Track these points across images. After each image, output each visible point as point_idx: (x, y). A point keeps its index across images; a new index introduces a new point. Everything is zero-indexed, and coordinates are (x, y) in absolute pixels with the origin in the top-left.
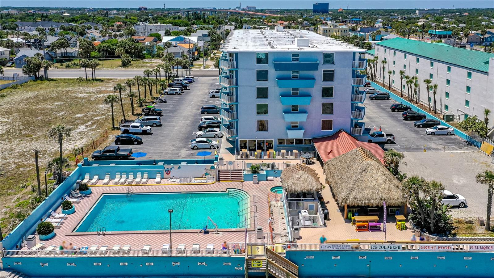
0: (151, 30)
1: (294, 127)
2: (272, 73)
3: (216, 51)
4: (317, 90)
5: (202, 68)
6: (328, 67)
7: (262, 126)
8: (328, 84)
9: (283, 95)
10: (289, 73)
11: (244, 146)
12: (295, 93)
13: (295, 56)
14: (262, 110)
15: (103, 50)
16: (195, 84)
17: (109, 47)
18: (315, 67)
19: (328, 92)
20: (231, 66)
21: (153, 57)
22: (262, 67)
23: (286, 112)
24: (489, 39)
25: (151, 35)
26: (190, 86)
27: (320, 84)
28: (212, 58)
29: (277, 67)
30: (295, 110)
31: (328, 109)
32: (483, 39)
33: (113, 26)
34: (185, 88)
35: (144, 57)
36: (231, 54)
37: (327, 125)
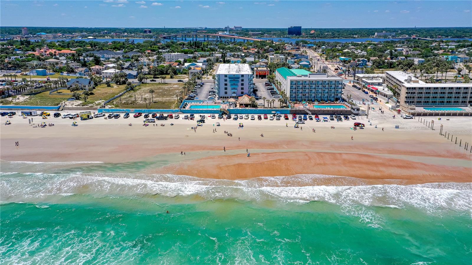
0: (173, 57)
1: (234, 93)
2: (228, 80)
3: (211, 71)
4: (240, 84)
5: (206, 79)
6: (242, 78)
7: (226, 93)
8: (242, 82)
9: (231, 85)
10: (233, 80)
11: (221, 97)
12: (234, 84)
13: (234, 75)
14: (226, 89)
15: (159, 71)
16: (204, 85)
17: (162, 69)
18: (239, 78)
19: (242, 84)
20: (218, 78)
21: (182, 73)
22: (226, 78)
23: (232, 89)
24: (361, 64)
25: (176, 62)
26: (203, 86)
27: (241, 82)
28: (210, 74)
29: (229, 78)
30: (234, 89)
31: (242, 89)
32: (359, 64)
33: (145, 53)
34: (201, 86)
35: (177, 74)
36: (218, 75)
37: (242, 93)
